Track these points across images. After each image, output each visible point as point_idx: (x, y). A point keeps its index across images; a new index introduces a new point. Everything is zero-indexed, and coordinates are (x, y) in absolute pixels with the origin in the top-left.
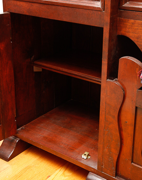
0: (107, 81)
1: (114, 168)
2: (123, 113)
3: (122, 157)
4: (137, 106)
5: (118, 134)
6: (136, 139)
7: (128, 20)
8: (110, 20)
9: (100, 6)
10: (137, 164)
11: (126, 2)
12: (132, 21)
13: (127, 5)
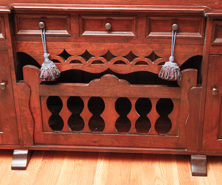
0: (17, 84)
1: (32, 140)
2: (31, 102)
3: (36, 131)
4: (41, 95)
5: (31, 117)
6: (43, 116)
7: (23, 42)
8: (12, 45)
9: (2, 37)
10: (47, 132)
11: (18, 31)
12: (25, 42)
13: (19, 33)
